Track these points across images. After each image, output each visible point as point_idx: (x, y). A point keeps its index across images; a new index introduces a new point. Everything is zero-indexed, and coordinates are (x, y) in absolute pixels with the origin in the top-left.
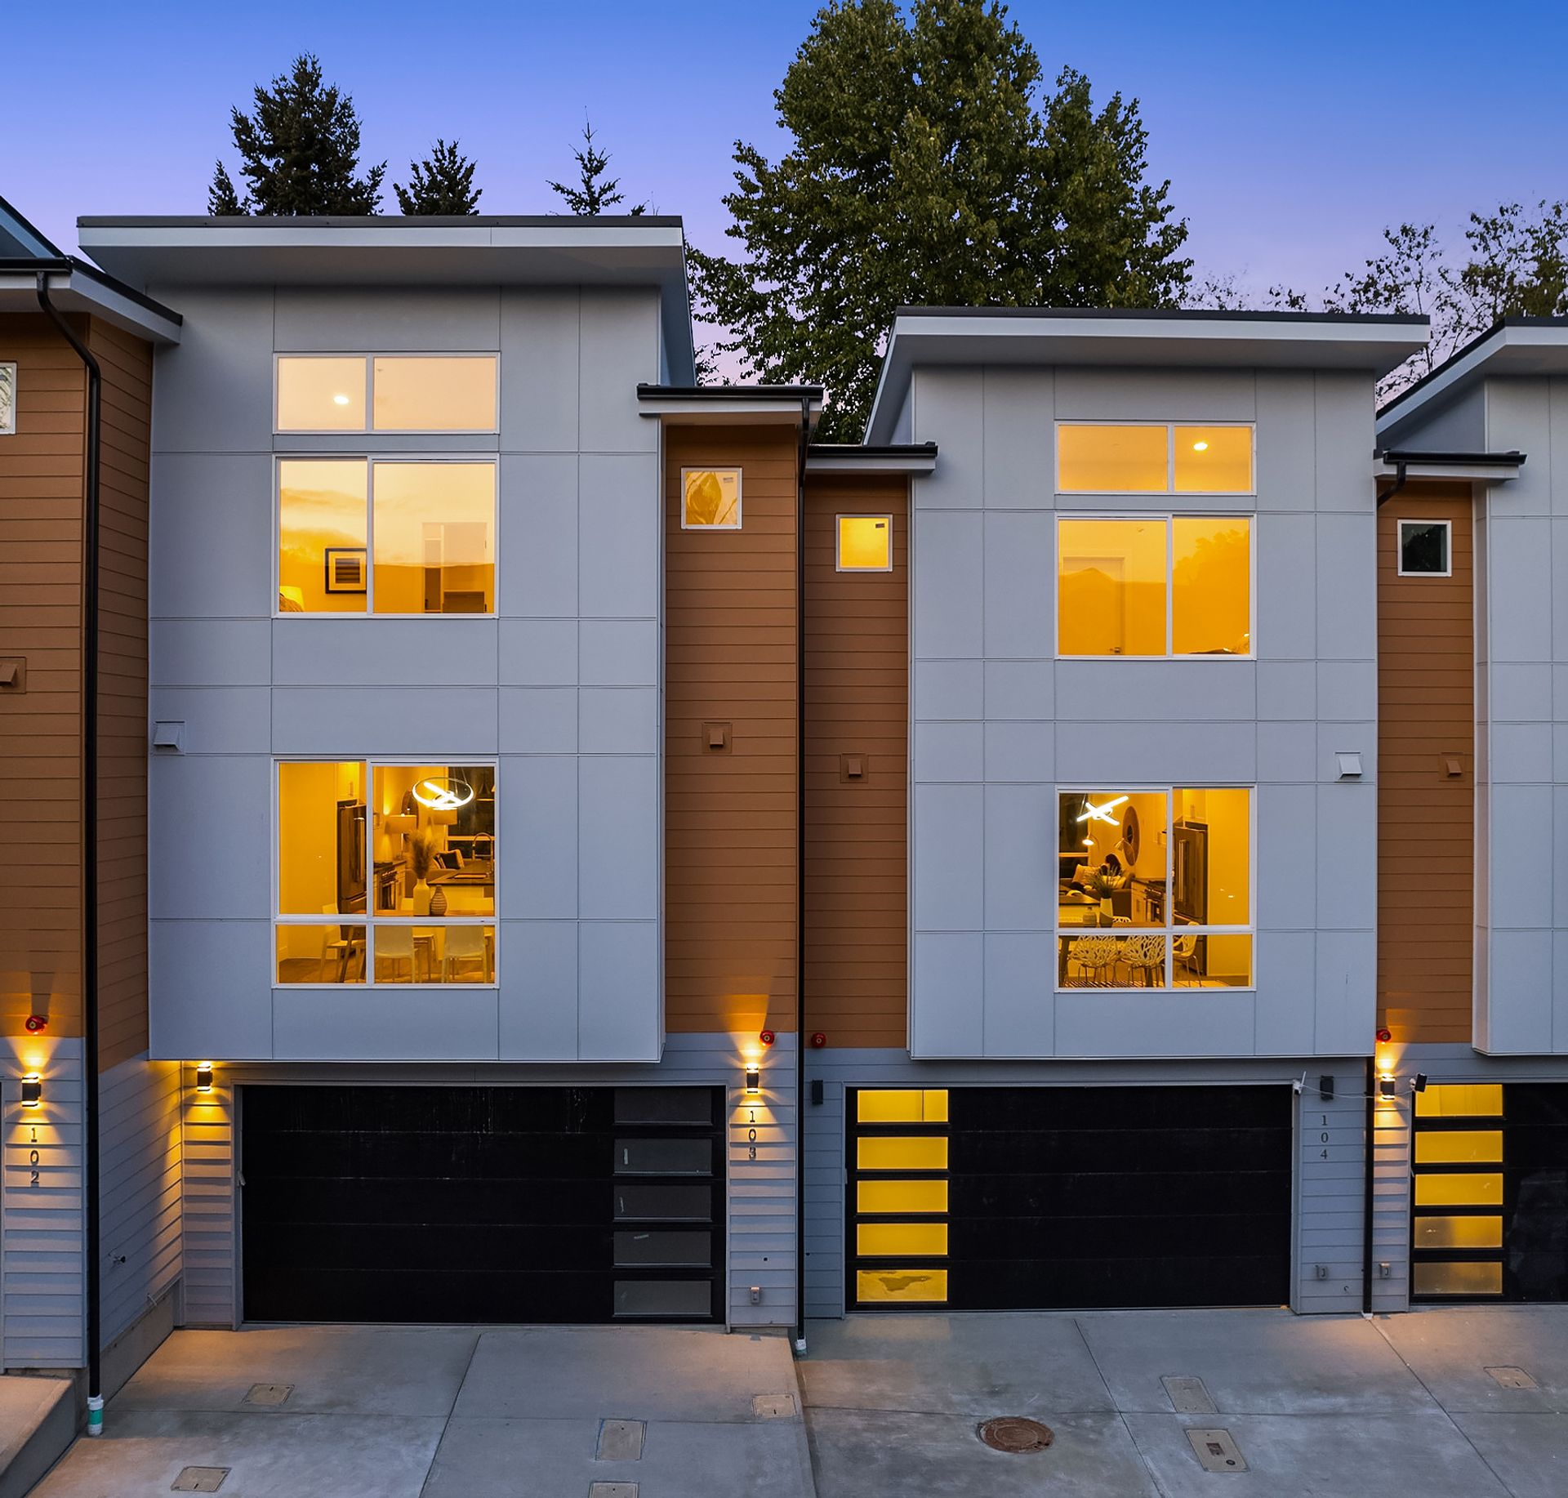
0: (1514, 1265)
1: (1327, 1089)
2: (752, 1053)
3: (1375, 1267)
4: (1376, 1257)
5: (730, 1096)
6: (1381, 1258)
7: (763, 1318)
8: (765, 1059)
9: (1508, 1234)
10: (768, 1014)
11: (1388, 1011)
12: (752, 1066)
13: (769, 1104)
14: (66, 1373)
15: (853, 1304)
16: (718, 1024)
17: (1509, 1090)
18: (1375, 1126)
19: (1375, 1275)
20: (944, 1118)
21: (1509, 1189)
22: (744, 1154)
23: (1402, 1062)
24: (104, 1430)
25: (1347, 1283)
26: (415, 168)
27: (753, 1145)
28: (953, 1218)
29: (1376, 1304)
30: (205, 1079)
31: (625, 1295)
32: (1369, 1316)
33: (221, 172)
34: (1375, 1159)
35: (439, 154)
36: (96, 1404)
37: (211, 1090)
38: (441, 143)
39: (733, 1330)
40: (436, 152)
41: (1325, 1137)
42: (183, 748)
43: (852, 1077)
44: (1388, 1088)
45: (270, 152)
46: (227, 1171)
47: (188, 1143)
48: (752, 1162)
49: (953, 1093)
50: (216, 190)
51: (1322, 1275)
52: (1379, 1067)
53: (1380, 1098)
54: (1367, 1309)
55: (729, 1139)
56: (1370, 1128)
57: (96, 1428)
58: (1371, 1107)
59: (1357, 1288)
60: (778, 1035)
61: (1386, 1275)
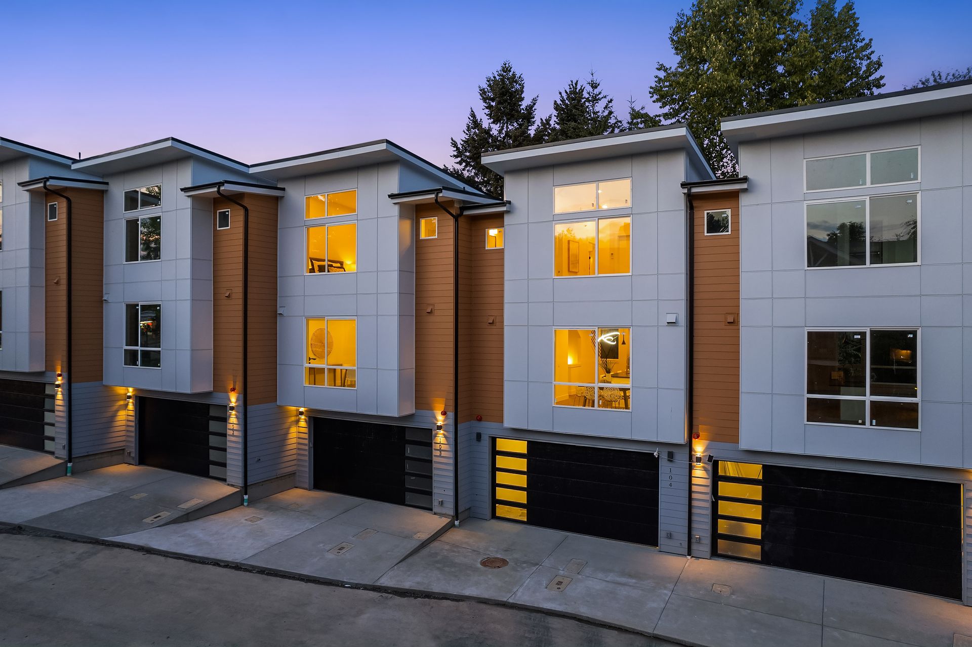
0: (766, 548)
1: (671, 456)
2: (440, 420)
3: (693, 537)
4: (694, 532)
5: (434, 433)
6: (696, 535)
7: (444, 511)
8: (444, 421)
9: (763, 533)
10: (445, 405)
11: (700, 426)
12: (440, 423)
13: (445, 437)
14: (239, 487)
15: (494, 516)
16: (430, 408)
17: (765, 468)
18: (693, 476)
19: (693, 540)
20: (526, 452)
21: (765, 513)
22: (438, 453)
23: (707, 449)
24: (248, 505)
25: (681, 542)
26: (560, 93)
27: (440, 450)
28: (529, 489)
29: (694, 553)
30: (301, 413)
31: (408, 496)
32: (689, 557)
33: (472, 111)
34: (693, 490)
35: (571, 86)
36: (246, 497)
37: (303, 417)
38: (572, 82)
39: (435, 514)
40: (569, 85)
41: (671, 478)
42: (285, 315)
43: (494, 433)
44: (699, 460)
45: (493, 100)
46: (306, 442)
47: (298, 432)
48: (440, 456)
49: (529, 442)
50: (470, 117)
51: (670, 536)
52: (696, 450)
53: (694, 464)
54: (689, 555)
55: (434, 447)
56: (690, 477)
57: (245, 504)
58: (691, 468)
59: (686, 545)
60: (448, 413)
61: (699, 541)
